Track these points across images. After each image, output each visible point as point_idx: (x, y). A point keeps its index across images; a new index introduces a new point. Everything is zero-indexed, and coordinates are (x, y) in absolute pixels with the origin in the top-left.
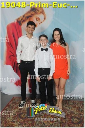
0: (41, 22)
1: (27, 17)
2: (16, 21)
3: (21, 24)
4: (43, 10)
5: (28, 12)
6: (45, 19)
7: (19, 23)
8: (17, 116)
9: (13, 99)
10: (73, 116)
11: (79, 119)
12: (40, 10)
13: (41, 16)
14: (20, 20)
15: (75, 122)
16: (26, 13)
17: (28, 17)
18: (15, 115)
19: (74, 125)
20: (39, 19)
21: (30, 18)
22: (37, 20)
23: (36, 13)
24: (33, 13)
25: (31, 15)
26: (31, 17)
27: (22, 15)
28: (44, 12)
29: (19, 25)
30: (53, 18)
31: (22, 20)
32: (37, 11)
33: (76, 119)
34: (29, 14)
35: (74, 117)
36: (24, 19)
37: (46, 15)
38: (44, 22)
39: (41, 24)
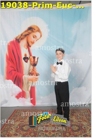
0: (38, 39)
1: (24, 35)
2: (15, 39)
3: (19, 42)
4: (39, 29)
5: (26, 31)
6: (41, 36)
7: (17, 41)
8: (19, 128)
9: (14, 112)
10: (72, 124)
11: (78, 126)
12: (36, 29)
13: (37, 34)
14: (19, 38)
15: (75, 130)
16: (24, 32)
17: (26, 36)
18: (17, 127)
19: (75, 133)
20: (36, 36)
21: (27, 36)
22: (34, 38)
23: (33, 31)
24: (30, 31)
25: (28, 33)
26: (29, 36)
27: (20, 34)
28: (40, 30)
29: (18, 43)
30: (49, 36)
31: (20, 38)
32: (34, 30)
33: (76, 127)
34: (27, 33)
35: (74, 125)
36: (22, 37)
37: (42, 33)
38: (40, 39)
39: (38, 40)
